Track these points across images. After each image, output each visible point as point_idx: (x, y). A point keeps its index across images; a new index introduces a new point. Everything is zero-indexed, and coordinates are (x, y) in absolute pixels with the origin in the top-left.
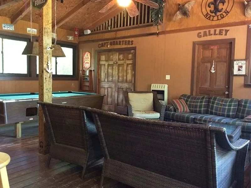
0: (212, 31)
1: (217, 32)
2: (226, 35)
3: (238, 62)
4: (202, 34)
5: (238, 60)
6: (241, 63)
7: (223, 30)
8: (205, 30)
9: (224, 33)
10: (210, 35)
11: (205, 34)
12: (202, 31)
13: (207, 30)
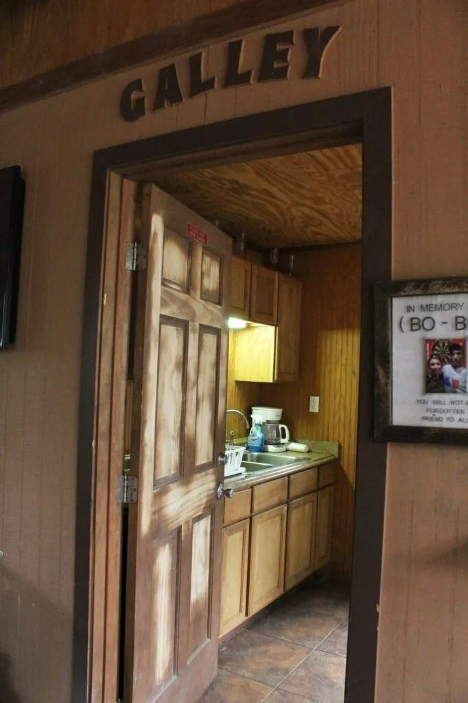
0: (212, 57)
1: (248, 60)
2: (311, 70)
3: (425, 300)
4: (148, 92)
5: (423, 286)
6: (450, 315)
7: (287, 37)
8: (163, 63)
9: (295, 55)
10: (199, 86)
11: (168, 92)
12: (147, 72)
13: (179, 60)
